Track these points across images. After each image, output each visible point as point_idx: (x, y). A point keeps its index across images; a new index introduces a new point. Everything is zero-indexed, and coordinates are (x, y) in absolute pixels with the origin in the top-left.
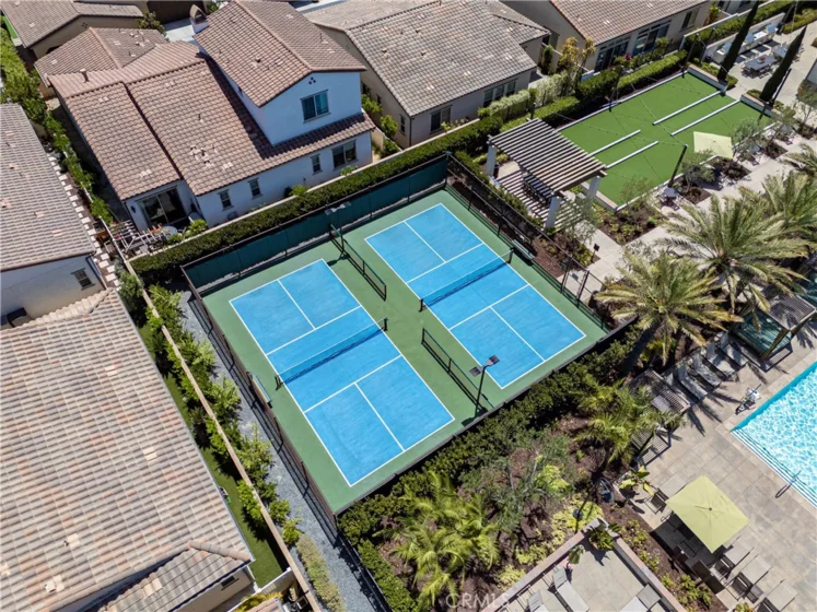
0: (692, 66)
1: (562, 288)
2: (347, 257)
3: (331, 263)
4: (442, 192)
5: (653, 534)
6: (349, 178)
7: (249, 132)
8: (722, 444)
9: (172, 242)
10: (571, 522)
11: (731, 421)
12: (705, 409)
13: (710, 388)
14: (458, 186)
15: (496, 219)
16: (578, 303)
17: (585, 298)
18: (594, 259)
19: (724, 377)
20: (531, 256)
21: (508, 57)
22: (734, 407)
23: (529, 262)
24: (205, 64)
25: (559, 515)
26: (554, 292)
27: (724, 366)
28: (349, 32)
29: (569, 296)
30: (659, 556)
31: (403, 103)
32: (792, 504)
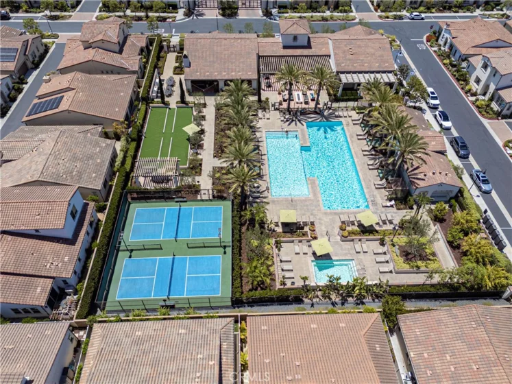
0: (151, 105)
1: (202, 200)
2: (132, 251)
3: (130, 257)
4: (131, 205)
5: (283, 232)
6: (105, 226)
7: (58, 242)
8: (273, 202)
9: (79, 300)
10: (269, 247)
11: (269, 195)
12: (262, 197)
13: (258, 192)
14: (133, 199)
15: (160, 198)
16: (210, 200)
17: (211, 197)
18: (199, 185)
19: (258, 187)
20: (185, 199)
21: (104, 145)
22: (266, 192)
23: (186, 202)
24: (5, 236)
25: (266, 248)
26: (201, 203)
27: (256, 185)
28: (40, 179)
29: (207, 200)
30: (288, 235)
31: (92, 188)
32: (295, 201)
